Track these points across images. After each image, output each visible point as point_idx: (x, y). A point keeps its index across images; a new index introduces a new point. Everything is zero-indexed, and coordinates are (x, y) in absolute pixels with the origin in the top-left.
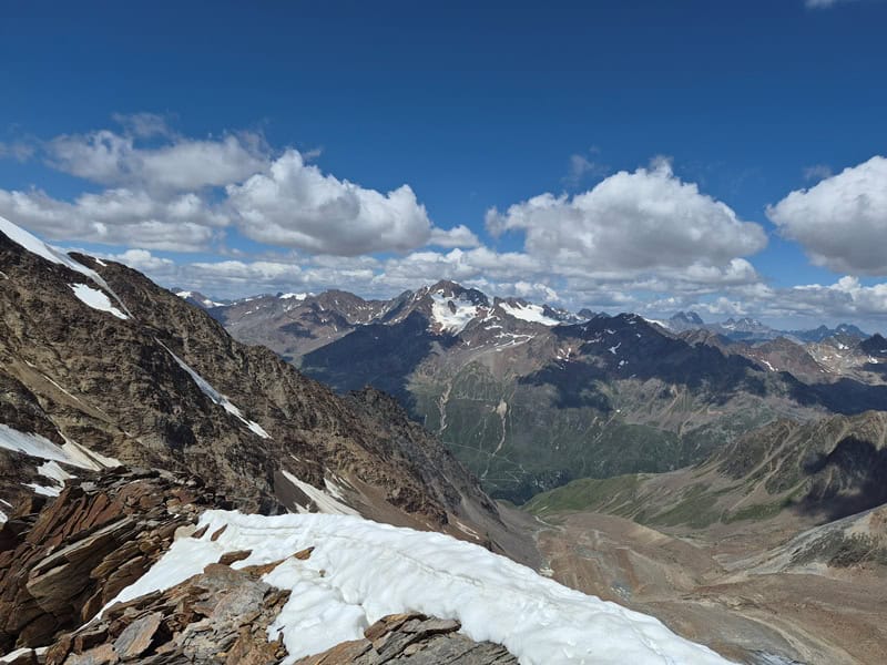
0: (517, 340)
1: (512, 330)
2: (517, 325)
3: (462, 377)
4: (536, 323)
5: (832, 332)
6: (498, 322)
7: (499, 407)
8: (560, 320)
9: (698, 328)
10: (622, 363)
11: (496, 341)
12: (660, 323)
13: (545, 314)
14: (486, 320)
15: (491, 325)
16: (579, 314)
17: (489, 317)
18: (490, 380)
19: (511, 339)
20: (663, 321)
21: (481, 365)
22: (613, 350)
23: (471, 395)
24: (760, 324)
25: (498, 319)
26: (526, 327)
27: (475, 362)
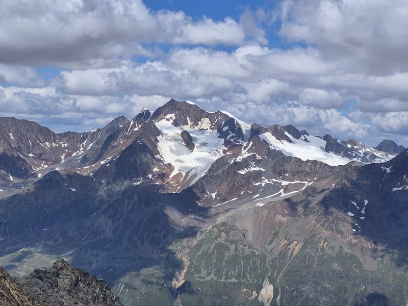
0: (286, 189)
1: (280, 174)
2: (288, 167)
3: (204, 248)
4: (315, 162)
6: (258, 163)
7: (263, 292)
8: (350, 157)
11: (256, 190)
13: (328, 149)
14: (239, 159)
15: (247, 166)
16: (379, 148)
17: (245, 154)
18: (248, 251)
19: (277, 187)
21: (233, 228)
23: (218, 274)
25: (259, 157)
26: (301, 168)
27: (224, 224)
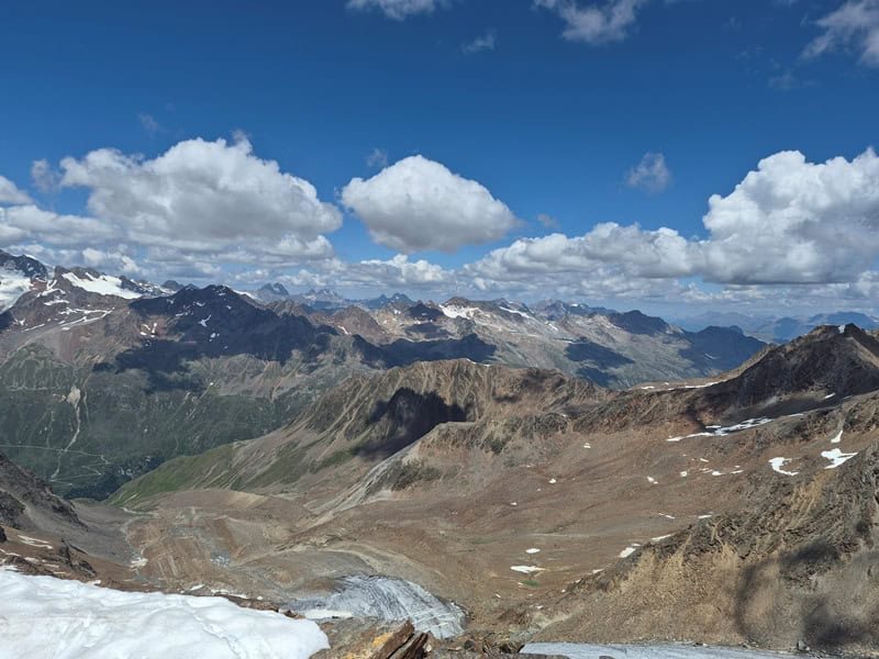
0: (89, 316)
1: (83, 305)
2: (89, 299)
3: (15, 364)
4: (113, 296)
5: (389, 300)
6: (62, 297)
7: (71, 395)
8: (142, 292)
9: (284, 299)
10: (213, 336)
11: (61, 319)
12: (249, 295)
13: (122, 287)
14: (45, 293)
15: (53, 299)
16: (164, 286)
17: (50, 289)
18: (56, 365)
19: (81, 315)
20: (252, 292)
21: (42, 347)
22: (203, 322)
23: (29, 384)
24: (336, 295)
25: (63, 292)
26: (100, 300)
27: (32, 345)
